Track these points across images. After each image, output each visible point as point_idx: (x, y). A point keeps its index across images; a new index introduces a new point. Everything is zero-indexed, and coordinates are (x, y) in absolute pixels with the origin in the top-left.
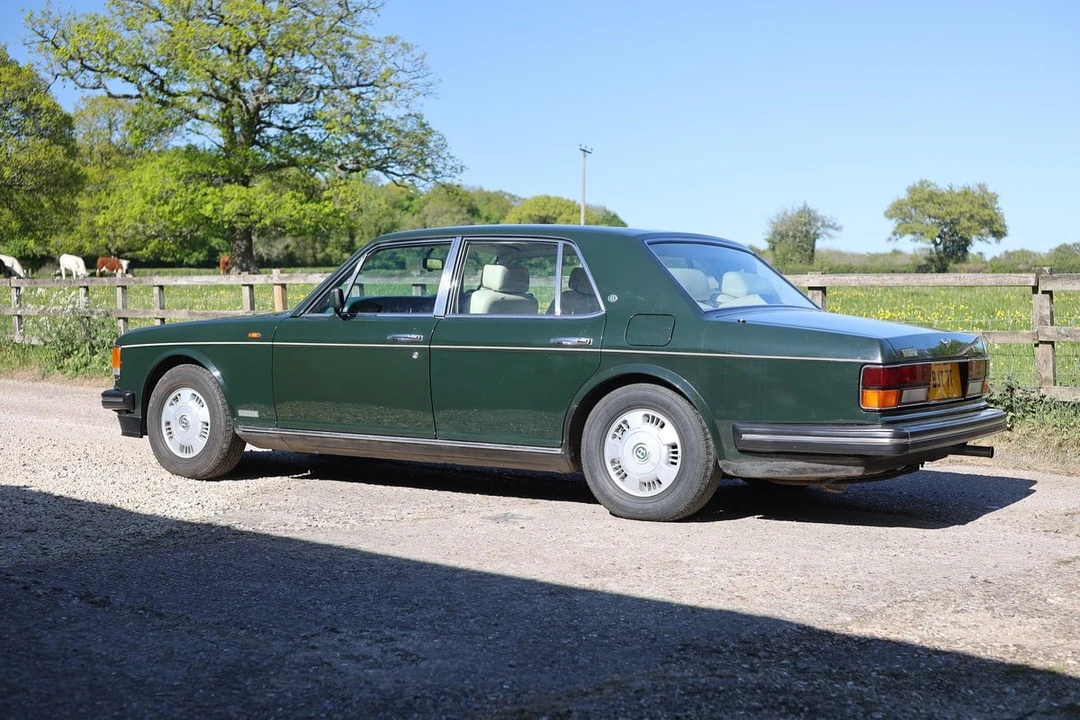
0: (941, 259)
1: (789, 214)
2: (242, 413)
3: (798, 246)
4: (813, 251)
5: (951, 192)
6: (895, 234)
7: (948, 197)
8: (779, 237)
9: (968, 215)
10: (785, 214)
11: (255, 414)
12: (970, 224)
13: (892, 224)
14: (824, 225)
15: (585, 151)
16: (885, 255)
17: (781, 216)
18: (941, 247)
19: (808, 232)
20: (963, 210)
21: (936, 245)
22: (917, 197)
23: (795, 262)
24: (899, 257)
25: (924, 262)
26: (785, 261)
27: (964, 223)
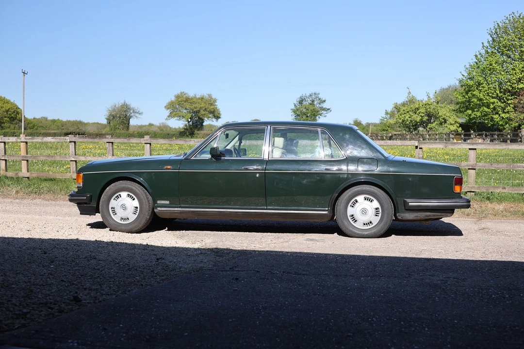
0: (191, 129)
1: (117, 106)
2: (159, 202)
3: (122, 122)
4: (129, 124)
5: (195, 97)
6: (169, 117)
7: (195, 100)
8: (112, 118)
9: (204, 108)
10: (115, 106)
11: (167, 202)
12: (205, 113)
13: (168, 112)
14: (134, 112)
15: (24, 73)
16: (146, 126)
17: (113, 107)
18: (191, 123)
19: (126, 115)
20: (202, 106)
21: (189, 122)
22: (180, 100)
23: (120, 130)
24: (152, 127)
25: (183, 130)
26: (115, 129)
27: (202, 112)
